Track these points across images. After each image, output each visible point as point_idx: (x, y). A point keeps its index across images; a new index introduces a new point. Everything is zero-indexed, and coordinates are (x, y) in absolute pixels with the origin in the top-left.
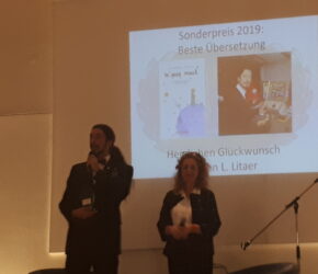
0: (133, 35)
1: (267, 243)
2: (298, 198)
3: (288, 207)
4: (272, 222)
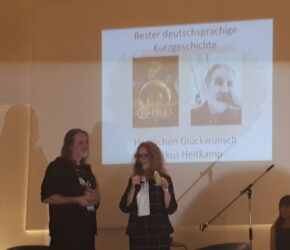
1: (224, 223)
2: (251, 185)
3: (244, 192)
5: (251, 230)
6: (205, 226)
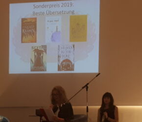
2: (88, 84)
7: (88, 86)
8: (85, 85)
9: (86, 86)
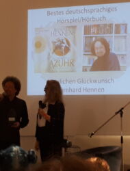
0: (30, 12)
2: (123, 109)
4: (107, 122)
5: (122, 138)
6: (92, 134)
7: (123, 111)
8: (118, 110)
9: (121, 112)
